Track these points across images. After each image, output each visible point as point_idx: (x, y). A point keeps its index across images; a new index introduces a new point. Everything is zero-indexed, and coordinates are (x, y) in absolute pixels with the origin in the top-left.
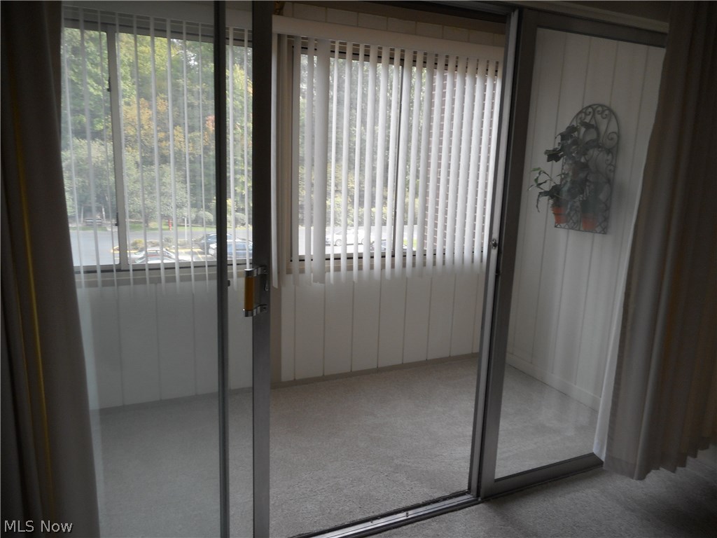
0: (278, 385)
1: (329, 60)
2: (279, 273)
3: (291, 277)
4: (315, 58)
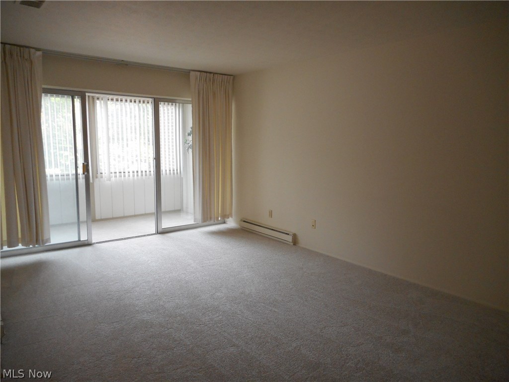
0: (95, 220)
1: (107, 103)
2: (93, 178)
3: (97, 179)
4: (102, 102)
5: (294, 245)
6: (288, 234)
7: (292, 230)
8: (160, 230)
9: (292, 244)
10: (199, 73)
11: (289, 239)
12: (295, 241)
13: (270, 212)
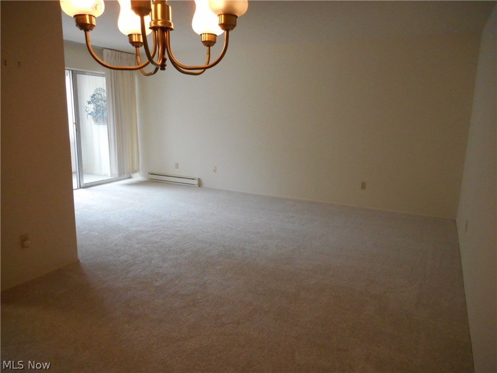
5: (199, 186)
6: (194, 179)
7: (197, 176)
8: (82, 185)
9: (198, 186)
10: (110, 51)
11: (196, 182)
12: (200, 184)
13: (176, 165)
